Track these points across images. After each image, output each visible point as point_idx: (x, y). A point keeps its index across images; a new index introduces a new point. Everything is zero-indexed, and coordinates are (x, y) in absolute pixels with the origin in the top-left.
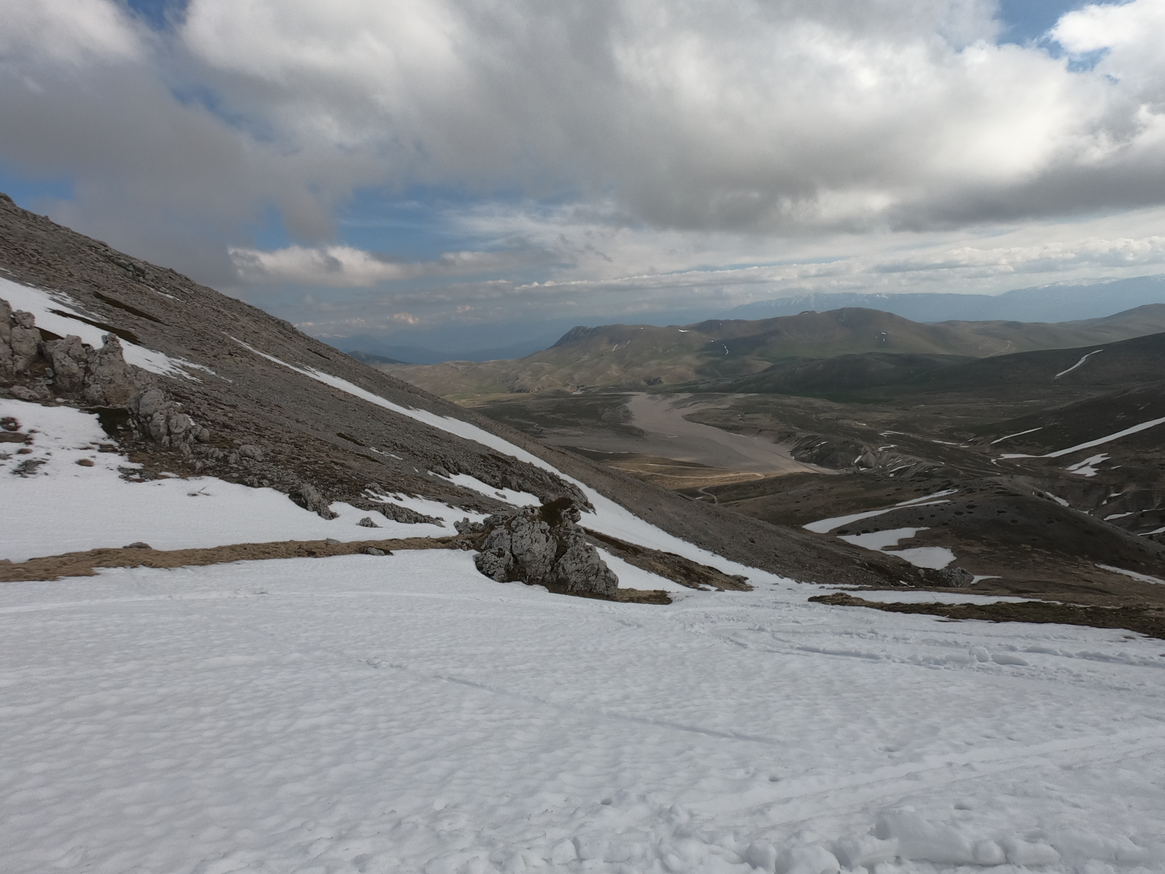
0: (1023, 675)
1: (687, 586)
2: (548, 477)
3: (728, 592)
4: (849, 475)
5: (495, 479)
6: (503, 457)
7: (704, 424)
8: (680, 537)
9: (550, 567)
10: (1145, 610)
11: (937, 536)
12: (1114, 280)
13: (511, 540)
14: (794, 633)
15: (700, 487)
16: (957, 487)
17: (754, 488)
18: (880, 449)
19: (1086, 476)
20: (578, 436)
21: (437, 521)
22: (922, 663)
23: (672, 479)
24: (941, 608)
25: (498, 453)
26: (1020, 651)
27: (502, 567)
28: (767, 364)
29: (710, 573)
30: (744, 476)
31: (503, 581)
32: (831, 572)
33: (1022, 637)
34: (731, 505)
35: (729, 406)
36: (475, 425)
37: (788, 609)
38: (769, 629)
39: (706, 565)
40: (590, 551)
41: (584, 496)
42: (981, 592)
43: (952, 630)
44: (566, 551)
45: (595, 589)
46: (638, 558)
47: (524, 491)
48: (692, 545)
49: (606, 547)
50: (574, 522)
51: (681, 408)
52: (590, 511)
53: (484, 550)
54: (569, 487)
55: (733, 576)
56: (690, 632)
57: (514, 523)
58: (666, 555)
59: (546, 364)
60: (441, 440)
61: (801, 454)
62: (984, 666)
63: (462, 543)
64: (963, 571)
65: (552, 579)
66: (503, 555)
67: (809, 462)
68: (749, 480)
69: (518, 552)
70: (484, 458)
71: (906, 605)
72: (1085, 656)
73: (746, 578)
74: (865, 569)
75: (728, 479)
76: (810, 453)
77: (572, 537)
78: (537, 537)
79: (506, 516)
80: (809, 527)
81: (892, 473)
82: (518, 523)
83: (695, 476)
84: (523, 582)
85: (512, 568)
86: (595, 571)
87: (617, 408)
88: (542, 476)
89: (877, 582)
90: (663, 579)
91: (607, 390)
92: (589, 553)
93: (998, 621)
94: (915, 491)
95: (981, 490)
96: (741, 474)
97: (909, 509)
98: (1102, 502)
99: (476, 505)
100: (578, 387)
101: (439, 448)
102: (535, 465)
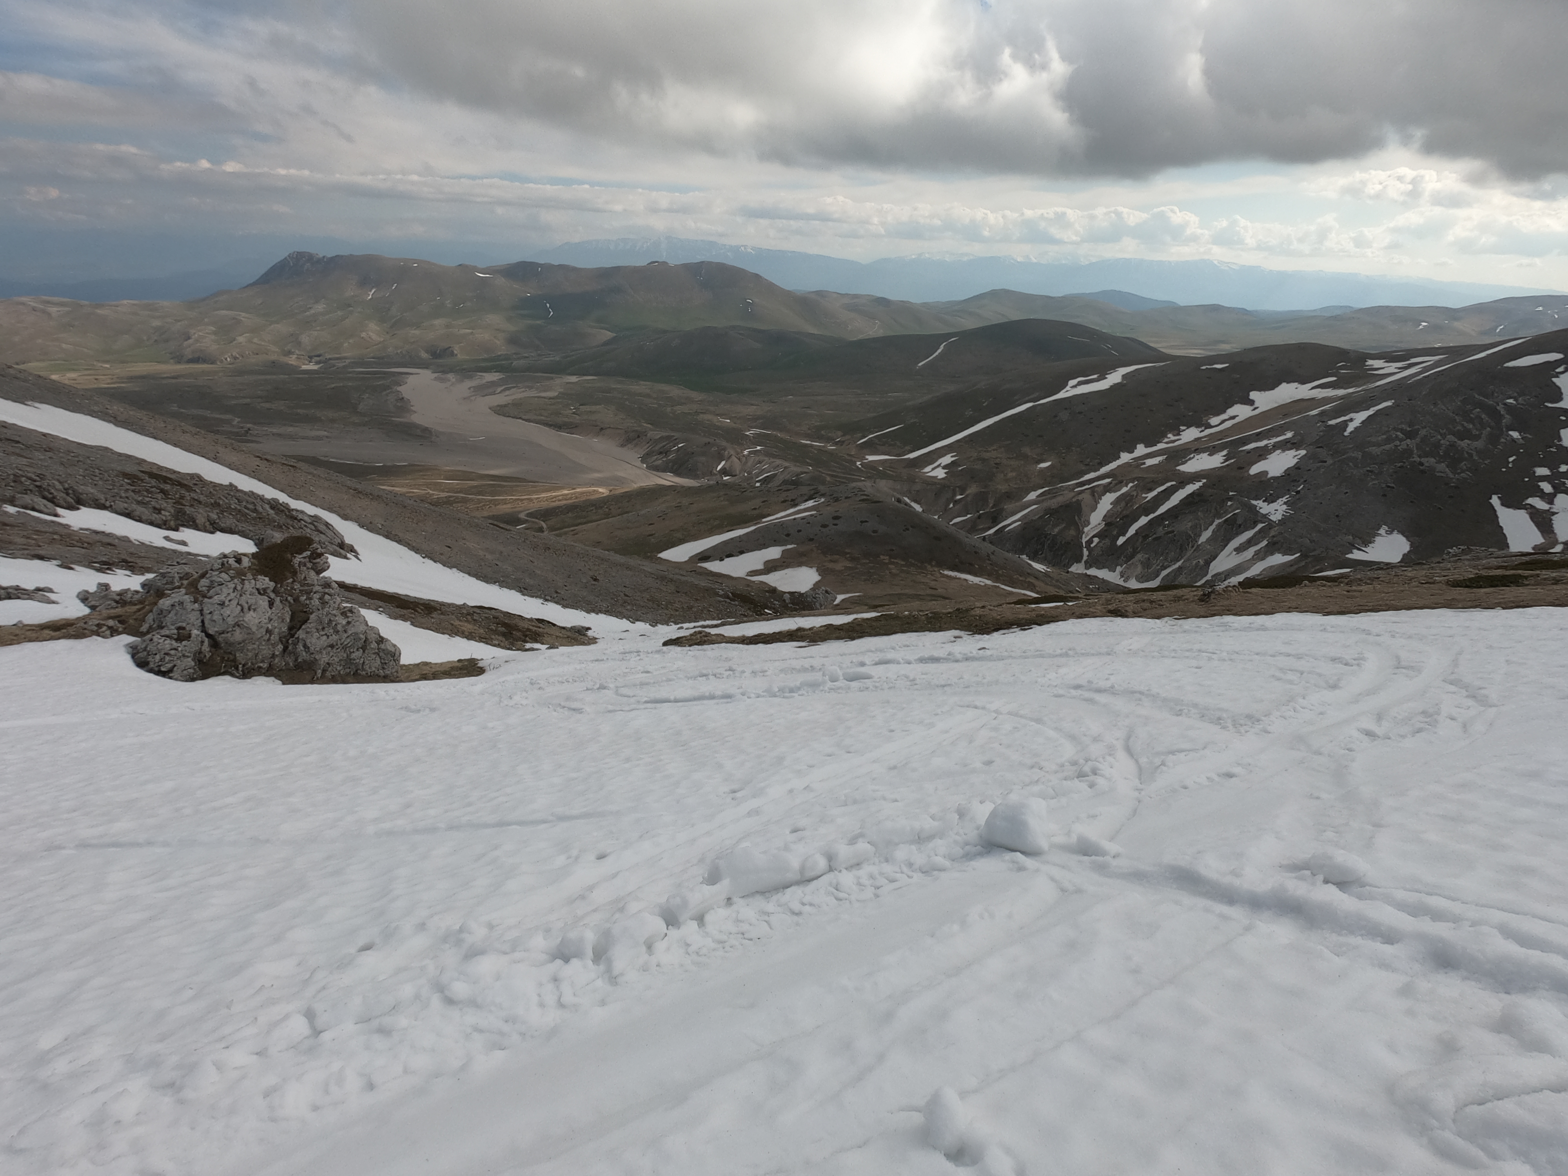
0: (867, 688)
1: (508, 649)
2: (267, 507)
3: (562, 649)
4: (710, 487)
5: (160, 513)
6: (172, 476)
7: (523, 420)
8: (495, 583)
9: (280, 647)
10: (973, 609)
11: (803, 554)
12: (972, 257)
13: (201, 611)
14: (642, 684)
15: (521, 512)
16: (823, 495)
17: (596, 508)
18: (746, 452)
19: (939, 478)
20: (319, 438)
21: (40, 594)
22: (778, 694)
23: (480, 501)
24: (802, 633)
25: (160, 468)
26: (869, 665)
27: (188, 657)
28: (609, 335)
29: (540, 627)
30: (582, 493)
31: (192, 679)
32: (690, 608)
33: (872, 651)
34: (566, 533)
35: (556, 394)
36: (104, 420)
37: (638, 658)
38: (612, 686)
39: (533, 617)
40: (349, 614)
41: (336, 533)
42: (842, 611)
43: (809, 655)
44: (308, 619)
45: (363, 670)
46: (432, 618)
47: (223, 530)
48: (513, 591)
49: (380, 607)
50: (319, 572)
51: (486, 395)
52: (349, 555)
53: (148, 632)
54: (309, 521)
55: (571, 627)
56: (507, 705)
57: (204, 582)
58: (478, 611)
59: (243, 314)
60: (28, 447)
61: (654, 461)
62: (834, 686)
63: (99, 626)
64: (827, 592)
65: (287, 664)
66: (188, 637)
67: (664, 471)
68: (588, 498)
69: (216, 629)
70: (133, 478)
71: (769, 635)
72: (922, 660)
73: (589, 629)
74: (728, 601)
75: (560, 498)
76: (664, 459)
77: (317, 596)
78: (252, 601)
79: (187, 574)
80: (665, 555)
81: (758, 481)
82: (212, 581)
83: (513, 496)
84: (233, 675)
85: (208, 656)
86: (360, 645)
87: (384, 393)
88: (255, 505)
89: (742, 615)
90: (473, 643)
91: (362, 364)
92: (348, 617)
93: (853, 639)
94: (783, 502)
95: (846, 498)
96: (578, 490)
97: (775, 525)
98: (949, 505)
99: (124, 561)
100: (311, 357)
101: (24, 461)
102: (239, 488)
